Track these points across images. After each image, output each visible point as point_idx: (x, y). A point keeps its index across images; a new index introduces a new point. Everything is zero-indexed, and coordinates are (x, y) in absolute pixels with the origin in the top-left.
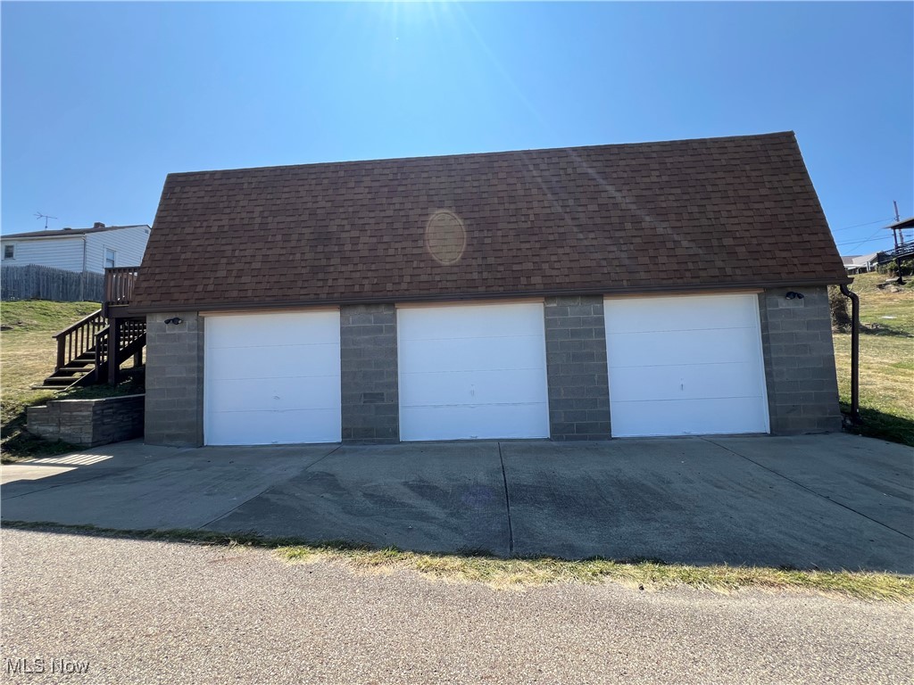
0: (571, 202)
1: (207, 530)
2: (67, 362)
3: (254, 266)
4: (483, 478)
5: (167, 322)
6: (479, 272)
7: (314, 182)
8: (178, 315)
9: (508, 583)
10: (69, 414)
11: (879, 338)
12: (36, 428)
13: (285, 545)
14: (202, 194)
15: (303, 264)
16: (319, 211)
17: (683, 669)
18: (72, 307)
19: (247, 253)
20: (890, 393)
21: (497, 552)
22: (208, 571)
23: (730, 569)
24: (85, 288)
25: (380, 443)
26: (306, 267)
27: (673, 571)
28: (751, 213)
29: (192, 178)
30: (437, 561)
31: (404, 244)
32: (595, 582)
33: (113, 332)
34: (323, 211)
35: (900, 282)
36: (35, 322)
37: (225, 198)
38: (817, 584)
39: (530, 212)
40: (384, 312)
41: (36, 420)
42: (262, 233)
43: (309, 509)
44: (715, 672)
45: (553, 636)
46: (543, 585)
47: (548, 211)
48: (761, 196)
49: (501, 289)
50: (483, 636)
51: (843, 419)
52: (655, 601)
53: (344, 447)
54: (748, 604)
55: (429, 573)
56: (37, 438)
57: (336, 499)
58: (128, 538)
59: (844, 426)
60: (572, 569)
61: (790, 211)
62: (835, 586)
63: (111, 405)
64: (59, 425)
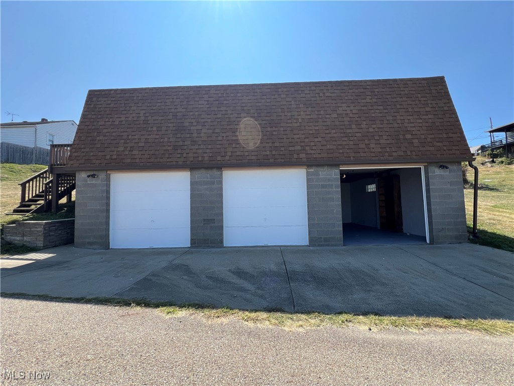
0: (322, 112)
1: (117, 297)
2: (27, 199)
3: (141, 144)
4: (273, 267)
5: (89, 176)
6: (270, 151)
7: (175, 97)
8: (95, 173)
9: (295, 327)
10: (29, 229)
11: (484, 192)
12: (9, 238)
13: (164, 306)
14: (109, 102)
15: (169, 144)
16: (178, 114)
17: (400, 375)
18: (28, 167)
19: (136, 137)
20: (492, 221)
21: (286, 310)
22: (120, 321)
23: (417, 318)
24: (36, 156)
25: (213, 247)
26: (170, 146)
27: (386, 319)
28: (421, 121)
29: (103, 93)
30: (253, 315)
31: (227, 134)
32: (344, 326)
33: (55, 182)
34: (181, 114)
35: (493, 162)
36: (6, 176)
37: (123, 105)
38: (466, 327)
39: (299, 117)
40: (215, 172)
41: (9, 233)
42: (145, 126)
43: (175, 285)
44: (418, 376)
45: (324, 358)
46: (314, 328)
47: (309, 117)
48: (426, 111)
49: (283, 160)
50: (285, 358)
51: (468, 235)
52: (378, 336)
53: (192, 249)
54: (430, 338)
55: (249, 322)
56: (10, 243)
57: (191, 279)
58: (70, 302)
59: (469, 239)
60: (330, 319)
61: (442, 120)
62: (475, 328)
63: (54, 225)
64: (23, 235)
